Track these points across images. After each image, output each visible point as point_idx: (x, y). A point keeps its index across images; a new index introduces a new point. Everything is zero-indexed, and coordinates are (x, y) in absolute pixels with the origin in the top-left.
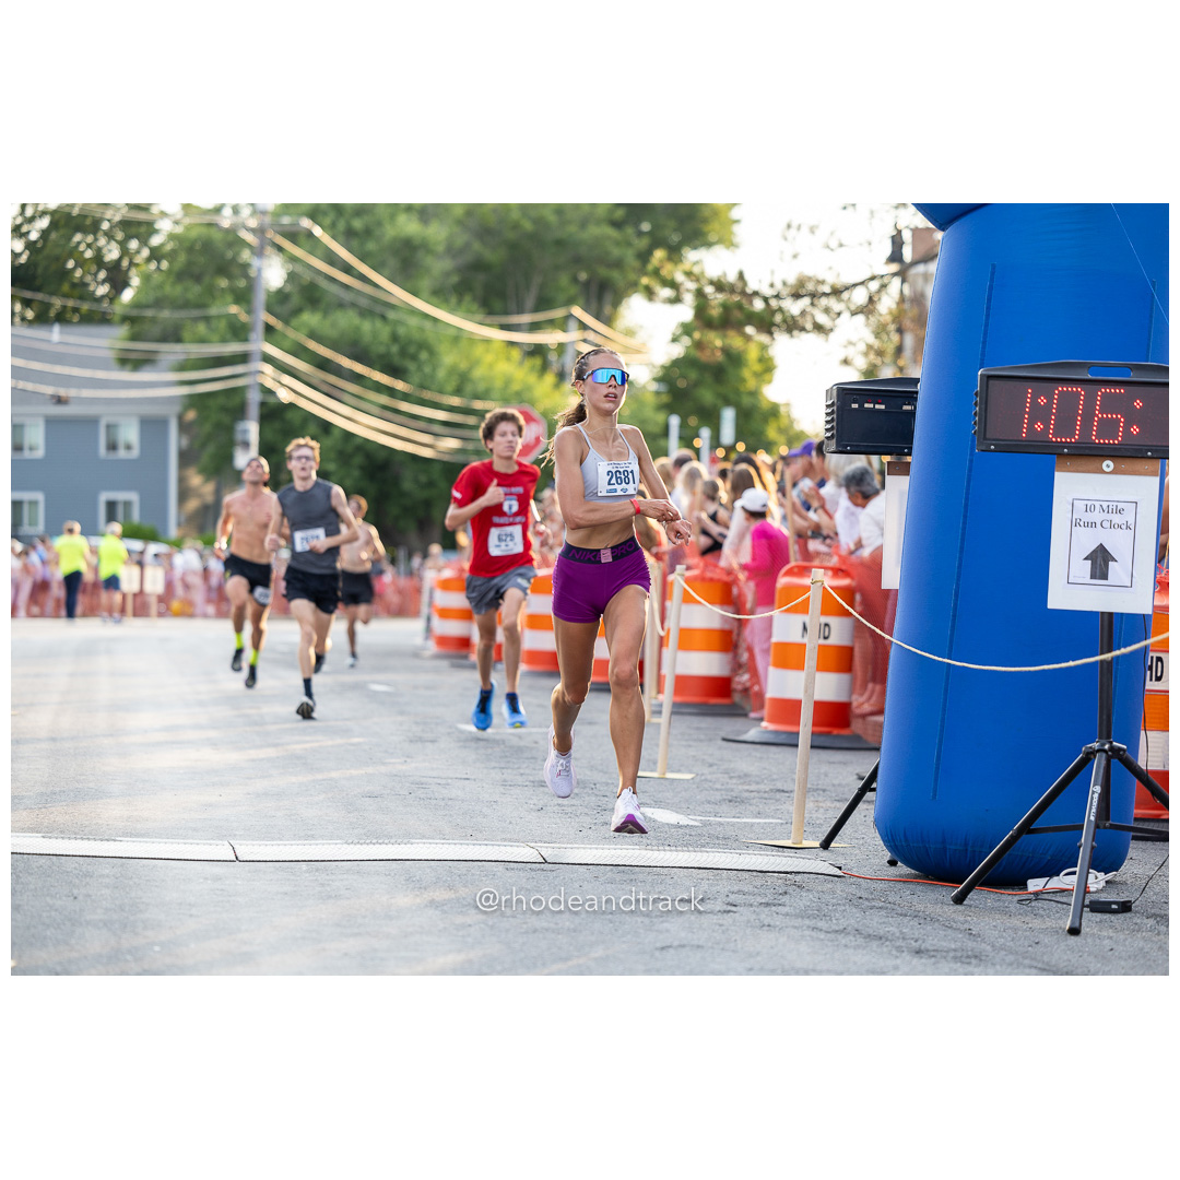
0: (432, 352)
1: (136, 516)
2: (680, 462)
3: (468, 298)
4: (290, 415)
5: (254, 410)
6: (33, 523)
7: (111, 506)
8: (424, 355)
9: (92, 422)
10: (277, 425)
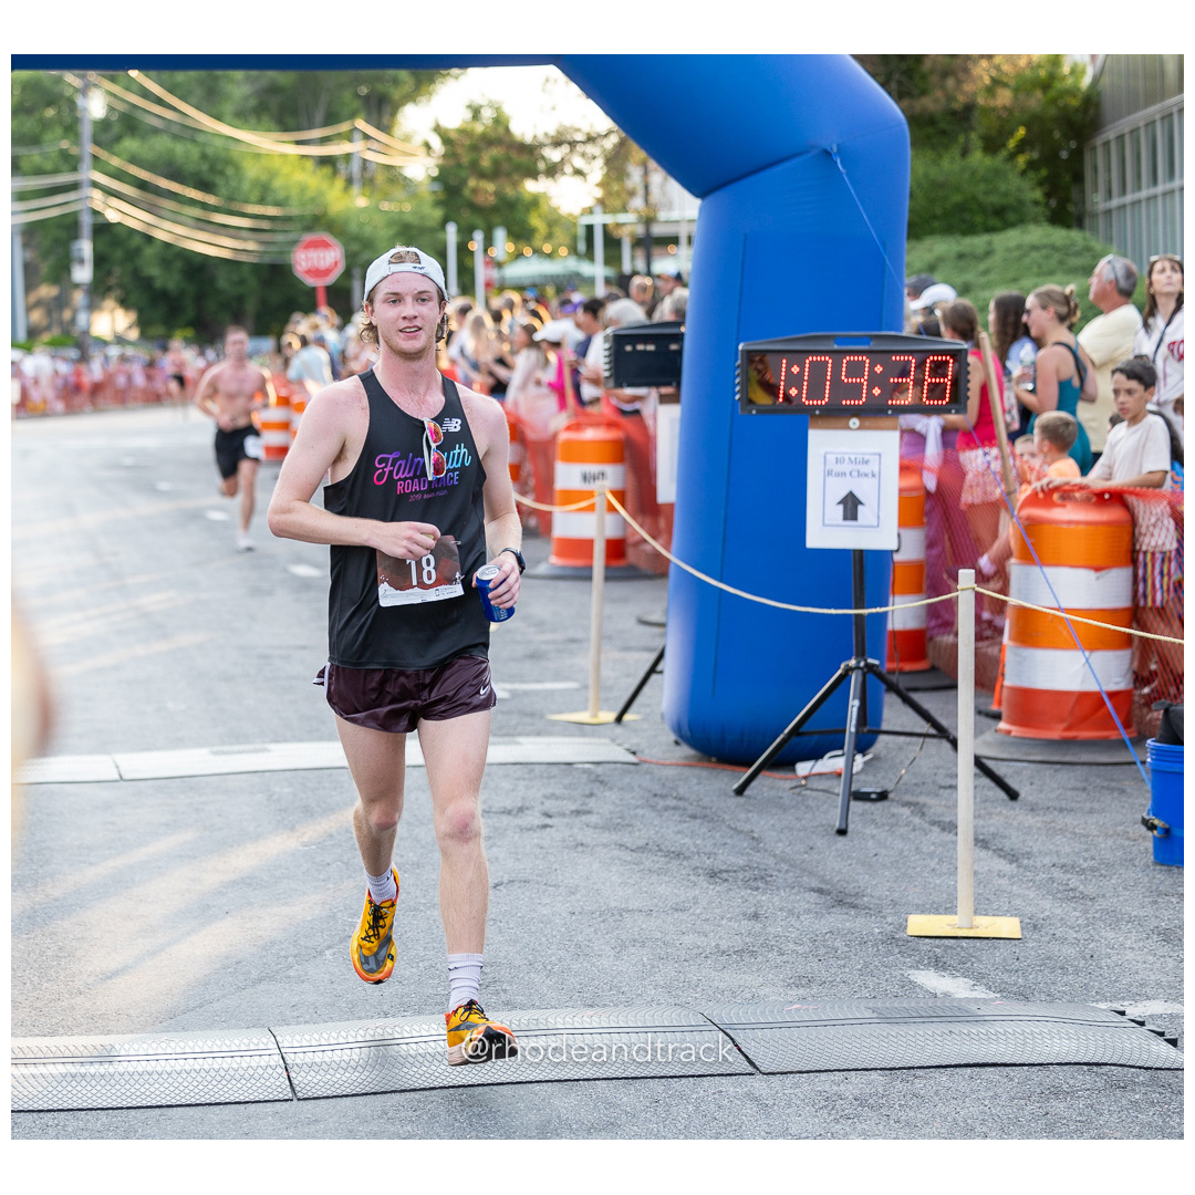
3: (266, 118)
5: (87, 231)
8: (230, 171)
10: (107, 239)
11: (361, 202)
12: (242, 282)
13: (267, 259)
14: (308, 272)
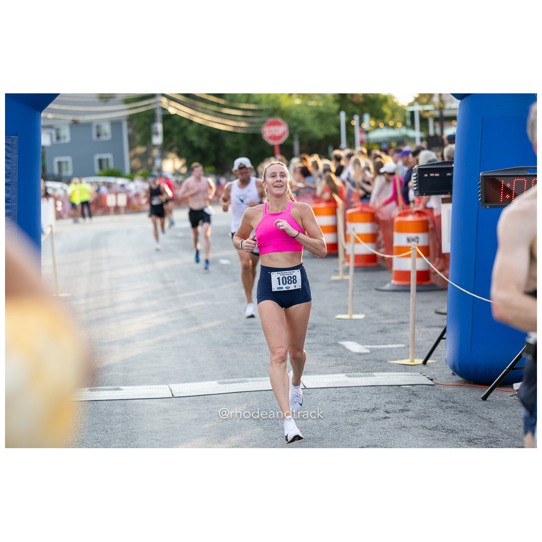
1: (112, 165)
5: (159, 118)
6: (67, 170)
7: (100, 161)
9: (88, 125)
11: (298, 102)
12: (238, 143)
13: (251, 131)
14: (270, 137)
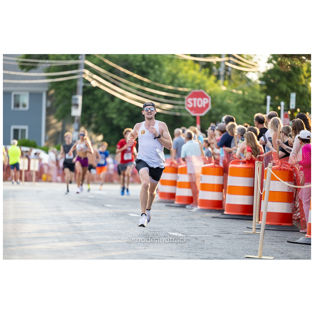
0: (160, 65)
1: (27, 137)
2: (270, 117)
4: (96, 92)
5: (80, 90)
7: (16, 131)
8: (156, 67)
10: (90, 97)
11: (224, 88)
14: (192, 109)
